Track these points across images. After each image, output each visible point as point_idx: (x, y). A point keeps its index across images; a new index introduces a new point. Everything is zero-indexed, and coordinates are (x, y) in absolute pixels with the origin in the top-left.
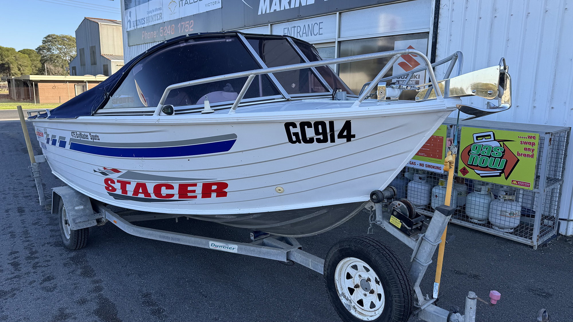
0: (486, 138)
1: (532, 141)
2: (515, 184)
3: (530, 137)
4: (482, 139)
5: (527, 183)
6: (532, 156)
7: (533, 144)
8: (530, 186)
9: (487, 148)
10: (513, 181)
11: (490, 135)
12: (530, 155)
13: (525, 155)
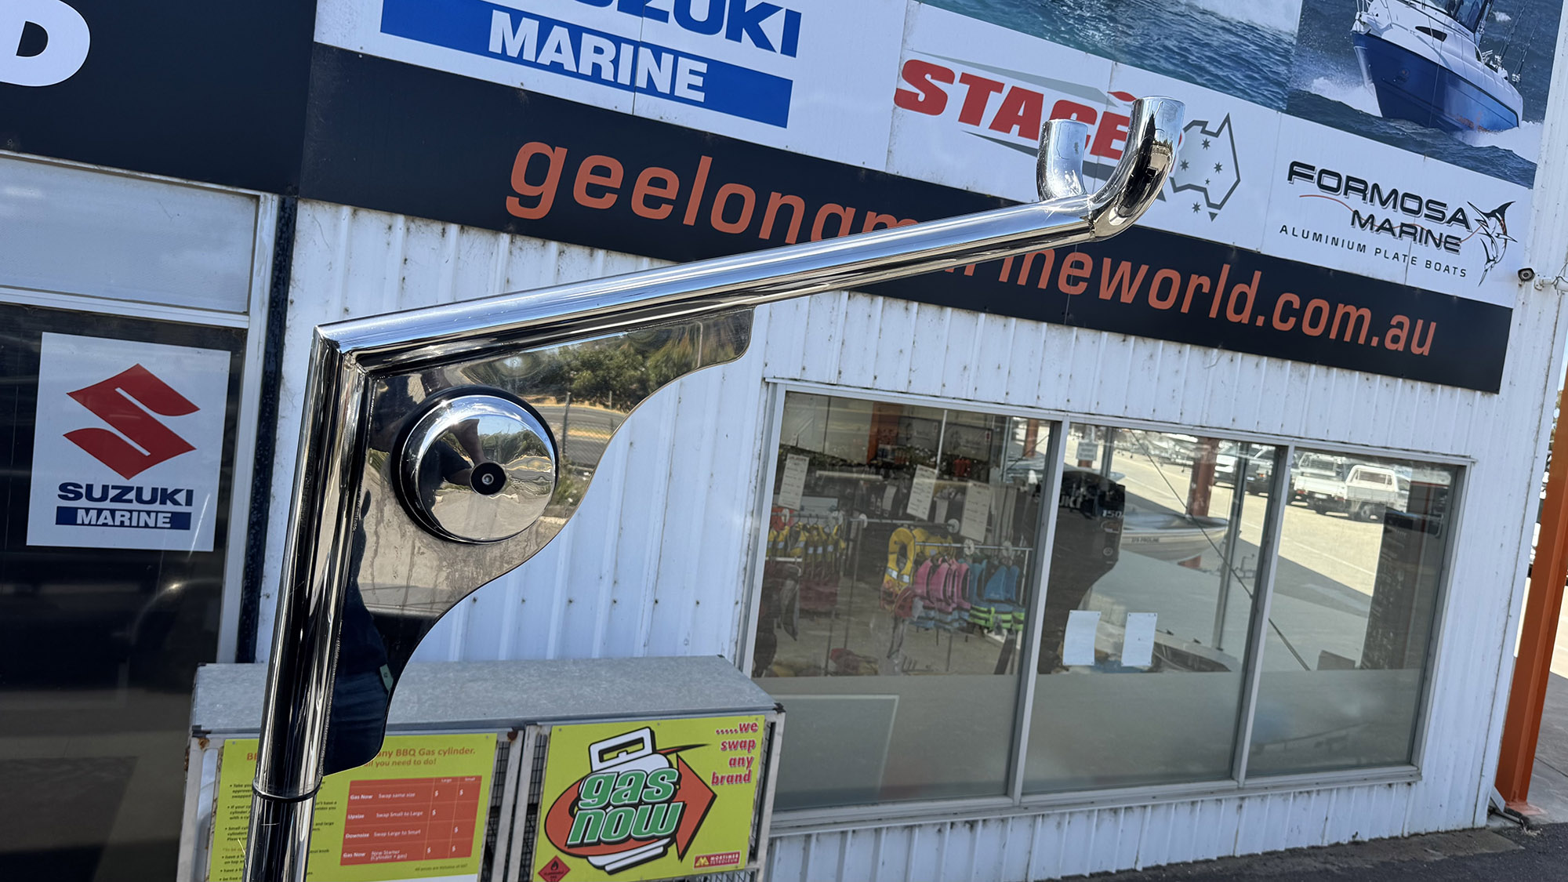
0: (630, 749)
1: (748, 736)
2: (704, 866)
3: (744, 728)
4: (618, 756)
5: (732, 854)
6: (747, 778)
7: (752, 744)
8: (738, 859)
9: (631, 780)
10: (697, 859)
11: (641, 740)
12: (743, 775)
13: (730, 779)
